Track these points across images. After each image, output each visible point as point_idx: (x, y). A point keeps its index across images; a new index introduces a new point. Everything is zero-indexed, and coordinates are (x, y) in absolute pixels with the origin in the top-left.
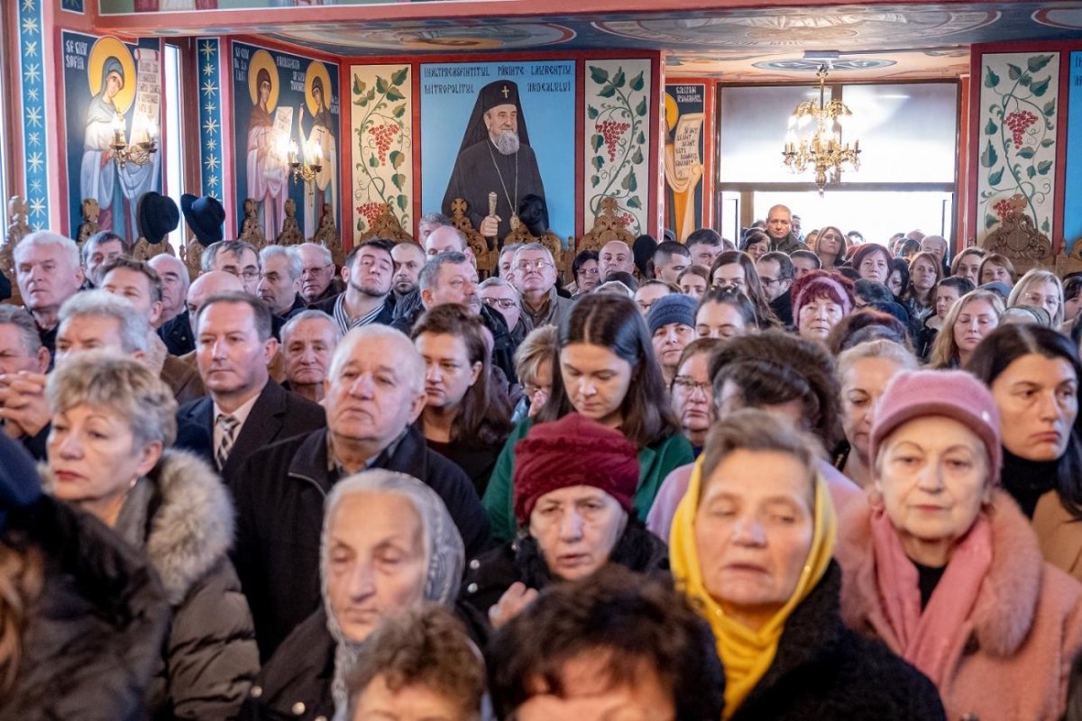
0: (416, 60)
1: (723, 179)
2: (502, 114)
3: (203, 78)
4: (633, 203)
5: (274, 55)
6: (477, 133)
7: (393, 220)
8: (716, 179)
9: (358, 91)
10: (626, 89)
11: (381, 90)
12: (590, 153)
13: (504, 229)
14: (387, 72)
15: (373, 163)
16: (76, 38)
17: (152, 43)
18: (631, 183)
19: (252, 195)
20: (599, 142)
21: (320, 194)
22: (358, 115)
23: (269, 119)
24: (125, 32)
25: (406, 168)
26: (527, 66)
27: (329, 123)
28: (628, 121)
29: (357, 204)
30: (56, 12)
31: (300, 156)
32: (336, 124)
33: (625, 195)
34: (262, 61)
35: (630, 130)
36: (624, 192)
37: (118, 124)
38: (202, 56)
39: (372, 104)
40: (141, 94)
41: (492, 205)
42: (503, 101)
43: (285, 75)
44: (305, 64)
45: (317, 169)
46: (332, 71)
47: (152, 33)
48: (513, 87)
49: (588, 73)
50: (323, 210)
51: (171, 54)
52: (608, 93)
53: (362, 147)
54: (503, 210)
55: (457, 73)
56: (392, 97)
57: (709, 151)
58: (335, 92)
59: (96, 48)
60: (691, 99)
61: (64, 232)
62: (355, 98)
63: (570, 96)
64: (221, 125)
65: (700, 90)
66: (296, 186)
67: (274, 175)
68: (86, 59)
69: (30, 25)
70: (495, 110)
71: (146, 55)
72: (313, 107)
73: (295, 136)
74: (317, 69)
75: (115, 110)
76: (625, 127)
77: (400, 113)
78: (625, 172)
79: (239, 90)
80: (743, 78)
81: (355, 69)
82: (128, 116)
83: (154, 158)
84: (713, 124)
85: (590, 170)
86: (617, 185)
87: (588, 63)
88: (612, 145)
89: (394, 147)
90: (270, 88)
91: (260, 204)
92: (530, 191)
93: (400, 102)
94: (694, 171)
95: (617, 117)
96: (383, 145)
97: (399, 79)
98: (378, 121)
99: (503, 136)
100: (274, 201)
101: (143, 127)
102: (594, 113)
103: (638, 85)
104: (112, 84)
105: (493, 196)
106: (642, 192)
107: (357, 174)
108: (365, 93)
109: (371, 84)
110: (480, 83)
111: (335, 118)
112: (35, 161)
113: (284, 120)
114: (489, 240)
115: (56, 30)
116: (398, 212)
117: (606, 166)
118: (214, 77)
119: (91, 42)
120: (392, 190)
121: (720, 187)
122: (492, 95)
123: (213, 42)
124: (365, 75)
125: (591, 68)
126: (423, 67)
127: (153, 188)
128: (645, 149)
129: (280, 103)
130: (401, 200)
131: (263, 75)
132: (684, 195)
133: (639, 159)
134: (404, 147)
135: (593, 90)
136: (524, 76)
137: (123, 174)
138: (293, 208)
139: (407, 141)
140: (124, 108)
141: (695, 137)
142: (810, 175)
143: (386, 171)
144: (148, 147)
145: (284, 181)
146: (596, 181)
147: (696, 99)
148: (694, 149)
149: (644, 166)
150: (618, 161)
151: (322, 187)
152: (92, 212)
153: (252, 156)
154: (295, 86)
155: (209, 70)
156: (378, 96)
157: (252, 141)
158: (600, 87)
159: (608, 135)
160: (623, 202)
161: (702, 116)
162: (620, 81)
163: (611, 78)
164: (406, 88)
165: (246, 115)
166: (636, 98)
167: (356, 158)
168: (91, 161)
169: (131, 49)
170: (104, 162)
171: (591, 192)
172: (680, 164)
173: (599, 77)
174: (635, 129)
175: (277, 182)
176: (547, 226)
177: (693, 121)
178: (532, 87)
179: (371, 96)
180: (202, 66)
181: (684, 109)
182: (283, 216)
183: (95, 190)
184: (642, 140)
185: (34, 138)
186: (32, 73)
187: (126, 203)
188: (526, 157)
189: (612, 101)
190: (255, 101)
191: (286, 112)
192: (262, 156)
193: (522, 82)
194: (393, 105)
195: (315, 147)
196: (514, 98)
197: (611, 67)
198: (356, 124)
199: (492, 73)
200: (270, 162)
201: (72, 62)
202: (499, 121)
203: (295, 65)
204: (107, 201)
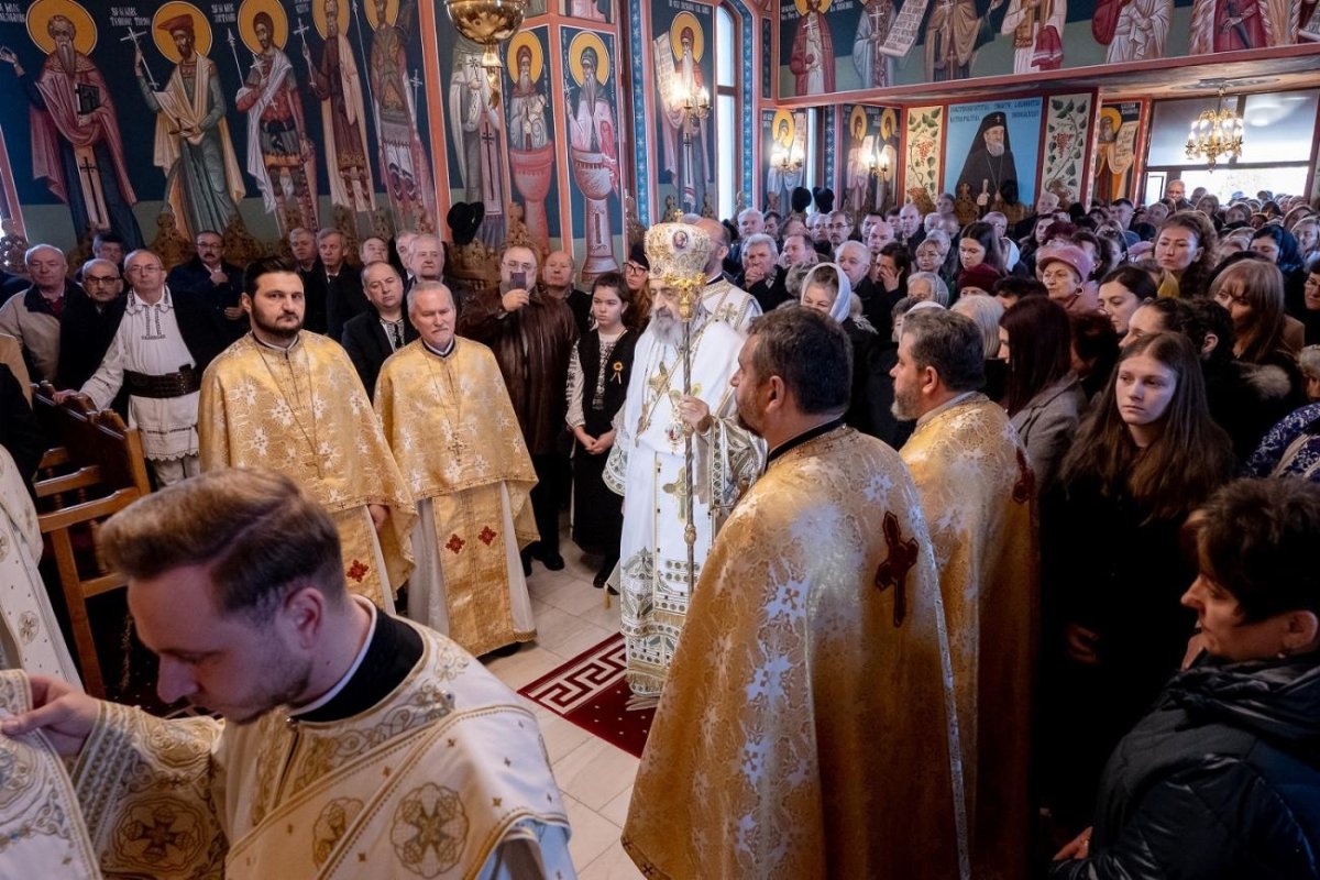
0: (945, 103)
1: (1149, 164)
2: (995, 132)
3: (827, 124)
4: (1072, 183)
5: (865, 107)
6: (979, 144)
7: (927, 197)
8: (1145, 164)
9: (911, 123)
10: (1074, 113)
11: (924, 121)
12: (1047, 153)
13: (991, 200)
14: (928, 111)
15: (917, 164)
16: (767, 112)
17: (803, 110)
18: (1072, 171)
19: (849, 186)
20: (1053, 146)
21: (886, 183)
22: (910, 137)
23: (860, 143)
24: (790, 106)
25: (936, 167)
26: (1013, 102)
27: (894, 143)
28: (1074, 133)
29: (907, 188)
30: (760, 101)
31: (876, 164)
32: (898, 143)
33: (1068, 178)
34: (859, 111)
35: (1073, 140)
36: (1067, 176)
37: (785, 154)
38: (827, 112)
39: (919, 130)
40: (796, 137)
41: (985, 187)
42: (996, 124)
43: (870, 118)
44: (882, 110)
45: (885, 170)
46: (897, 113)
47: (803, 105)
48: (1003, 115)
49: (1051, 104)
50: (887, 192)
51: (811, 113)
52: (1062, 116)
53: (912, 155)
54: (991, 190)
55: (970, 109)
56: (931, 125)
57: (1140, 145)
58: (898, 124)
59: (777, 116)
60: (1131, 112)
61: (759, 209)
62: (910, 127)
63: (1039, 118)
64: (835, 149)
65: (1138, 106)
66: (873, 180)
67: (860, 174)
68: (771, 122)
69: (748, 108)
70: (991, 130)
71: (799, 116)
72: (885, 134)
73: (874, 152)
74: (889, 113)
75: (784, 147)
76: (1071, 136)
77: (935, 134)
78: (1068, 165)
79: (845, 129)
80: (1170, 96)
81: (911, 111)
82: (790, 149)
83: (801, 169)
84: (1145, 127)
85: (1047, 164)
86: (1063, 173)
87: (1051, 98)
88: (1062, 148)
89: (930, 155)
90: (861, 126)
91: (853, 190)
92: (1009, 178)
93: (935, 128)
94: (1128, 160)
95: (1067, 131)
96: (923, 153)
97: (935, 115)
98: (921, 140)
99: (994, 144)
100: (860, 189)
101: (797, 154)
102: (1052, 129)
103: (1082, 109)
104: (783, 133)
105: (986, 181)
106: (1078, 177)
107: (908, 171)
108: (915, 124)
109: (919, 118)
110: (982, 114)
111: (897, 140)
112: (748, 174)
113: (868, 143)
114: (981, 207)
115: (759, 110)
116: (930, 192)
117: (1057, 161)
118: (832, 124)
119: (774, 113)
120: (927, 180)
121: (1147, 169)
122: (989, 122)
123: (833, 106)
124: (916, 113)
125: (1053, 101)
126: (950, 107)
127: (800, 185)
128: (1083, 150)
129: (867, 134)
130: (932, 186)
131: (858, 119)
132: (1119, 176)
133: (1078, 156)
134: (934, 153)
135: (1052, 114)
136: (1010, 108)
137: (787, 178)
138: (870, 192)
139: (938, 152)
140: (788, 145)
141: (1132, 137)
142: (1204, 159)
143: (925, 169)
144: (799, 164)
145: (867, 177)
146: (1050, 170)
147: (1135, 111)
148: (1130, 145)
149: (1082, 159)
150: (1065, 157)
151: (887, 179)
152: (772, 198)
153: (850, 164)
154: (876, 124)
155: (830, 119)
156: (923, 125)
157: (851, 157)
158: (1058, 112)
159: (1059, 143)
160: (1065, 183)
161: (1137, 123)
162: (1071, 107)
163: (1065, 106)
164: (939, 120)
165: (848, 142)
166: (1080, 118)
167: (908, 162)
168: (772, 172)
169: (792, 114)
170: (778, 173)
171: (1046, 178)
172: (1119, 155)
173: (1057, 106)
174: (1077, 137)
175: (862, 178)
176: (1017, 198)
177: (1131, 126)
178: (1015, 115)
179: (919, 126)
180: (827, 117)
181: (1125, 118)
182: (865, 197)
183: (774, 187)
184: (1081, 144)
185: (747, 163)
186: (748, 131)
187: (787, 191)
188: (1008, 157)
189: (1064, 121)
190: (853, 134)
191: (870, 139)
192: (855, 164)
193: (1008, 112)
194: (931, 130)
195: (885, 158)
196: (1003, 122)
197: (1065, 99)
198: (909, 142)
199: (992, 107)
200: (860, 167)
201: (766, 124)
202: (993, 137)
203: (877, 111)
204: (778, 193)
